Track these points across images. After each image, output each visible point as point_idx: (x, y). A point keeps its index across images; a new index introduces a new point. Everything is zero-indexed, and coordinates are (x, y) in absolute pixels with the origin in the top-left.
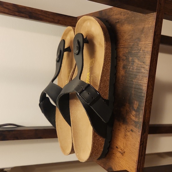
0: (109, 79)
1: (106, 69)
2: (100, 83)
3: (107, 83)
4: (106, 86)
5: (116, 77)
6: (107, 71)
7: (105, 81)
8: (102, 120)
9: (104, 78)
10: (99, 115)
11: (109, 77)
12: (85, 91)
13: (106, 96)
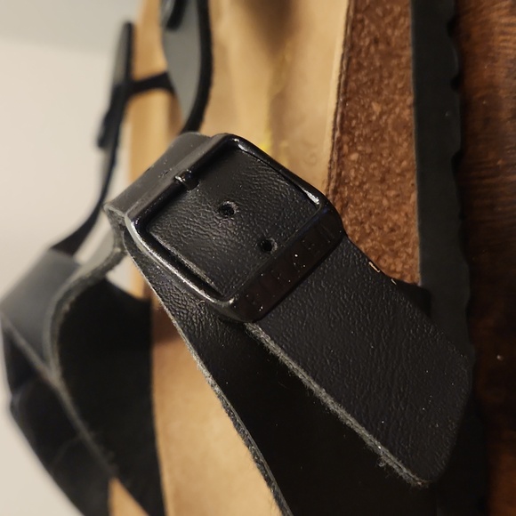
0: (408, 115)
1: (376, 41)
2: (338, 145)
3: (401, 152)
4: (388, 171)
5: (466, 107)
6: (387, 56)
7: (382, 130)
8: (375, 457)
9: (367, 109)
10: (341, 412)
11: (410, 100)
12: (191, 195)
13: (395, 254)
